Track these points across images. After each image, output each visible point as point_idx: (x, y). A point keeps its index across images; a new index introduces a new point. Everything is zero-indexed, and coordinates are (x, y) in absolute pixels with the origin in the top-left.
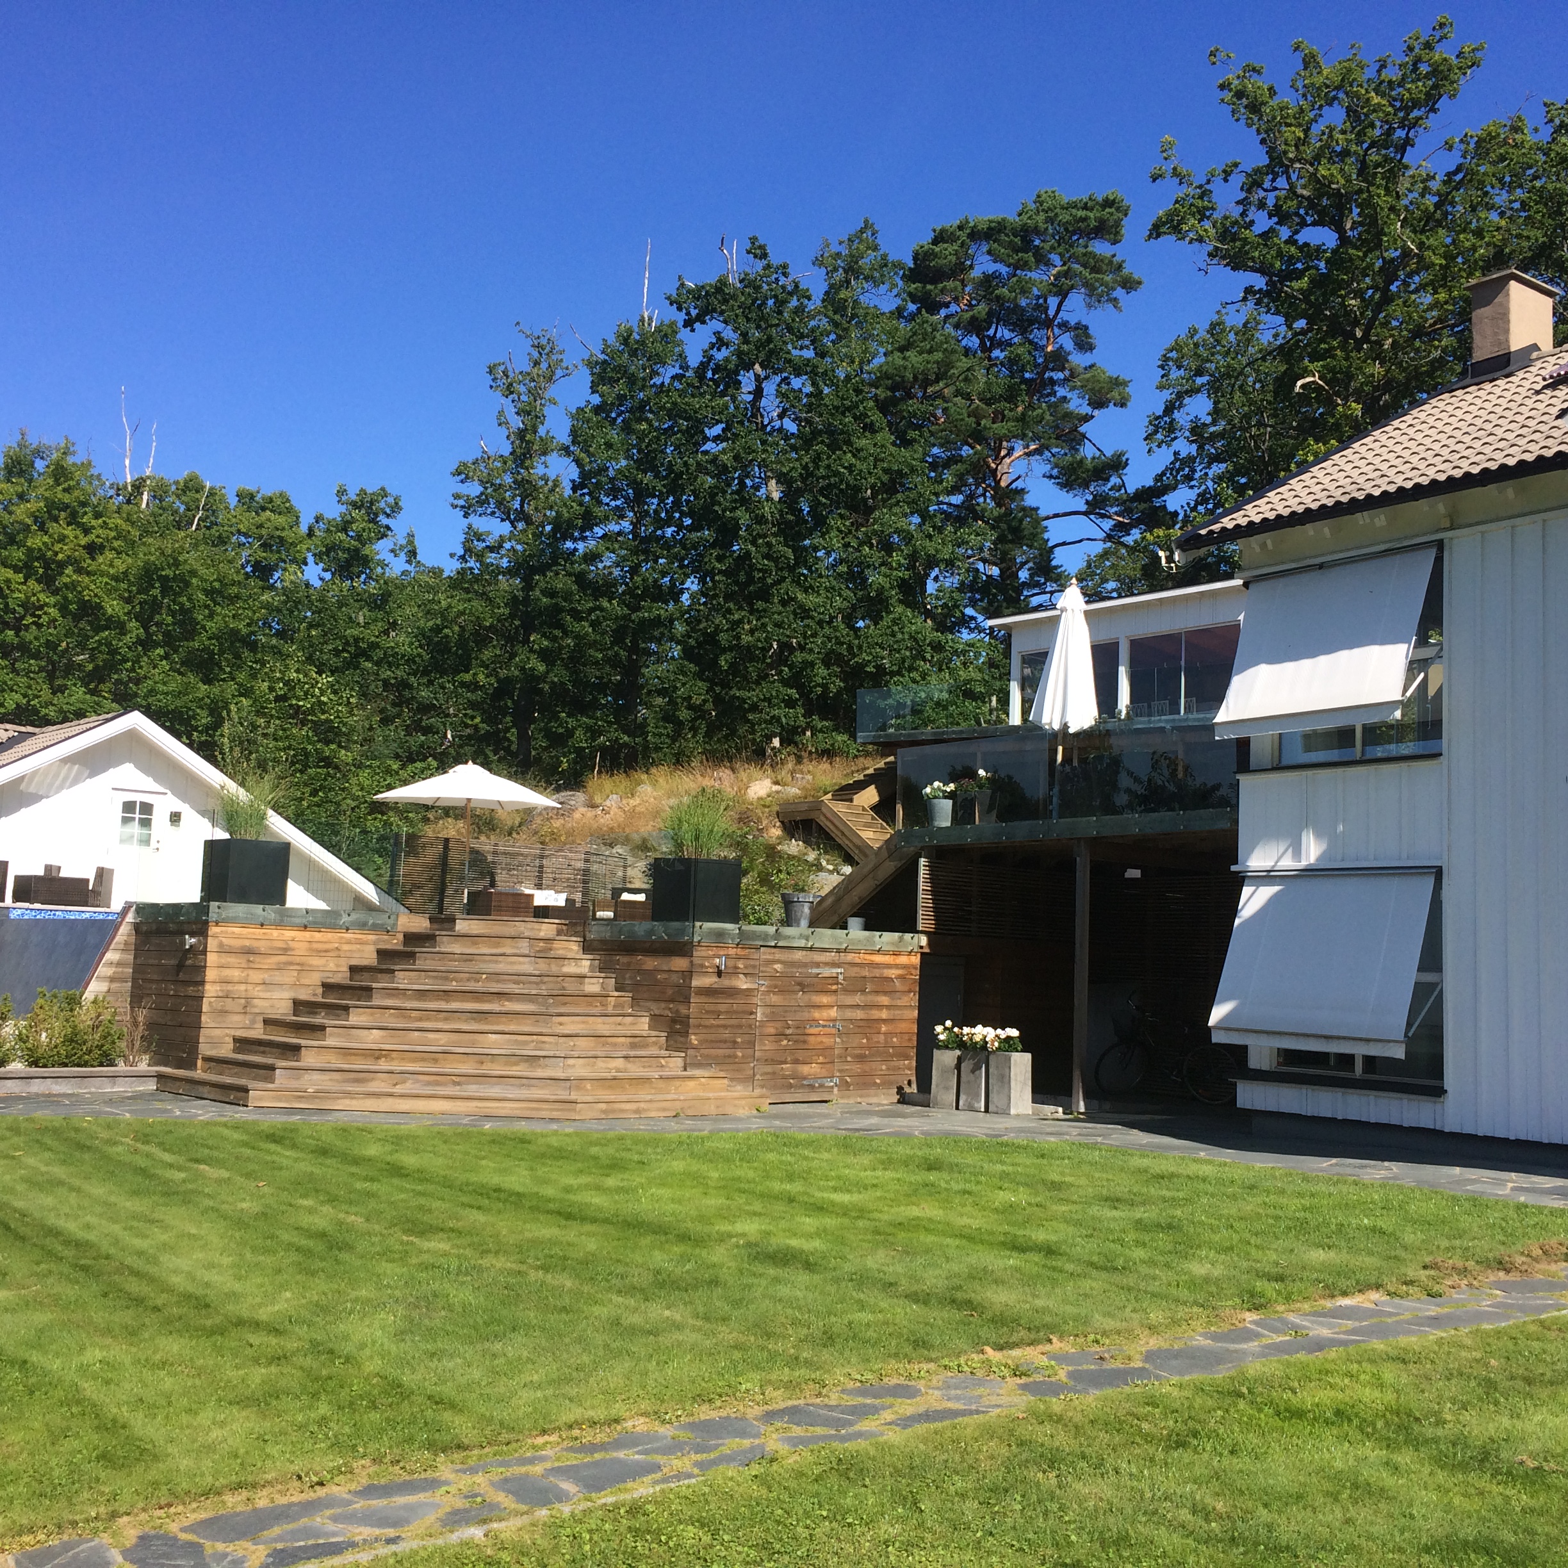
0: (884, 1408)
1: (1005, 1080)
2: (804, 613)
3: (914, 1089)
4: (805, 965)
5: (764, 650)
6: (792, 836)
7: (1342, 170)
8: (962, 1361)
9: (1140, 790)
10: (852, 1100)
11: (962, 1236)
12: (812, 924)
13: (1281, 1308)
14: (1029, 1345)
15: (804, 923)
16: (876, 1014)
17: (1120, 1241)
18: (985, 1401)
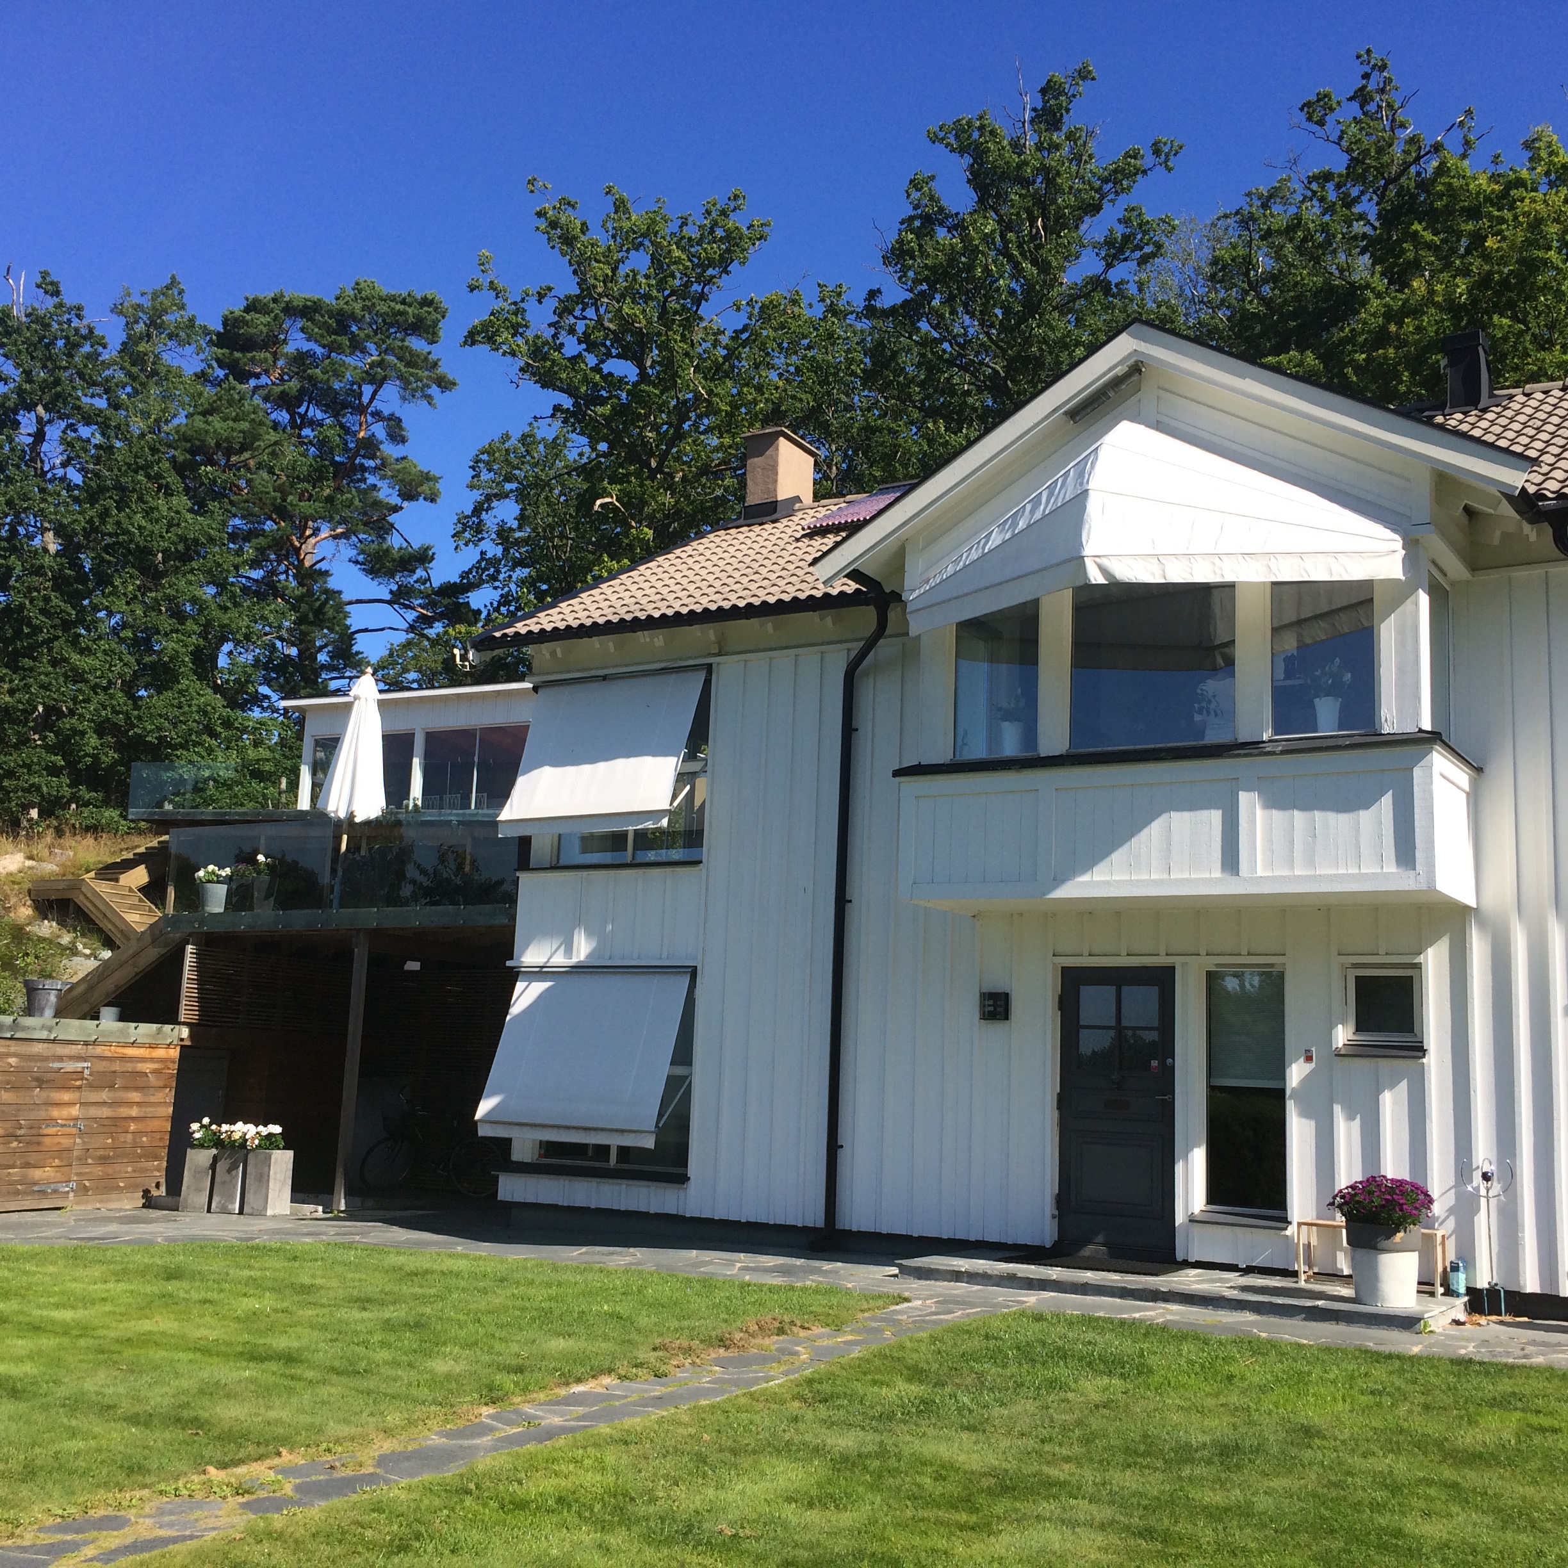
0: (86, 1543)
1: (263, 1179)
2: (77, 676)
3: (163, 1191)
4: (46, 1059)
5: (27, 713)
6: (45, 918)
7: (644, 311)
8: (180, 1484)
9: (426, 883)
10: (89, 1206)
11: (197, 1350)
12: (59, 1013)
13: (517, 1400)
14: (256, 1460)
15: (49, 1012)
16: (124, 1112)
17: (366, 1344)
18: (202, 1525)
